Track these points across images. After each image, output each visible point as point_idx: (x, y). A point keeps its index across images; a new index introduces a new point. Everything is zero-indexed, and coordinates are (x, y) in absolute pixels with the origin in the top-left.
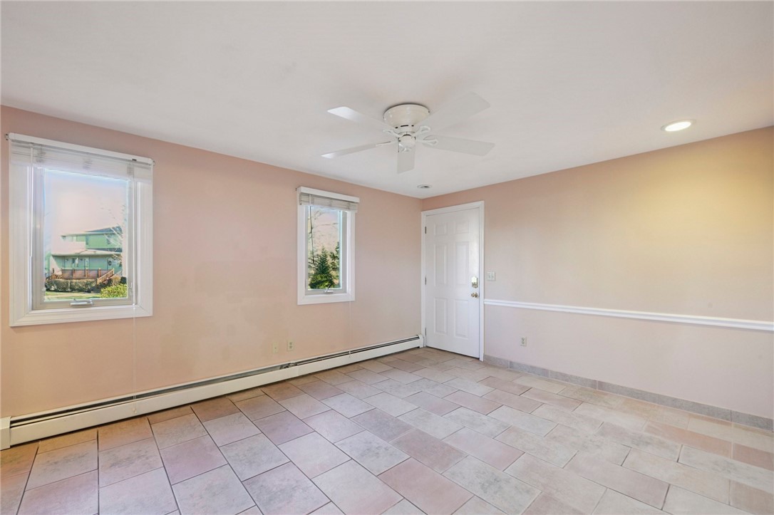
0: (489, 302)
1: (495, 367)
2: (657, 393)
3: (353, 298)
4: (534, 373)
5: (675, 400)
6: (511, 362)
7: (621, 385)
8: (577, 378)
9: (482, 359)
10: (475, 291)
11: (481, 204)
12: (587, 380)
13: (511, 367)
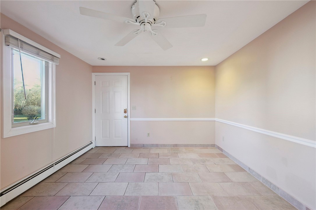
0: (133, 119)
1: (137, 148)
2: (191, 144)
3: (54, 125)
4: (153, 147)
5: (196, 145)
6: (143, 145)
7: (182, 144)
8: (168, 145)
9: (129, 146)
10: (126, 114)
11: (129, 74)
12: (172, 145)
13: (143, 146)
